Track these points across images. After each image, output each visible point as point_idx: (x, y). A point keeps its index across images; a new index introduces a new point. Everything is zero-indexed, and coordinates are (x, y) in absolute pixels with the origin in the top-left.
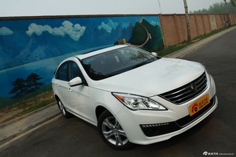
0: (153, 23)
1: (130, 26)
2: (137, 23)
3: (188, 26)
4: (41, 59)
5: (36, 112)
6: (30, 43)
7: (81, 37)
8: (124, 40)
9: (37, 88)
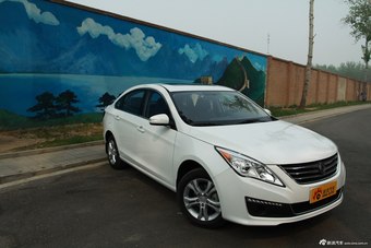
0: (257, 66)
1: (224, 62)
2: (235, 60)
3: (306, 84)
4: (87, 73)
5: (66, 149)
6: (78, 46)
8: (210, 79)
9: (70, 115)
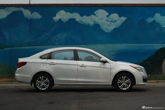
6: (54, 28)
7: (115, 29)
